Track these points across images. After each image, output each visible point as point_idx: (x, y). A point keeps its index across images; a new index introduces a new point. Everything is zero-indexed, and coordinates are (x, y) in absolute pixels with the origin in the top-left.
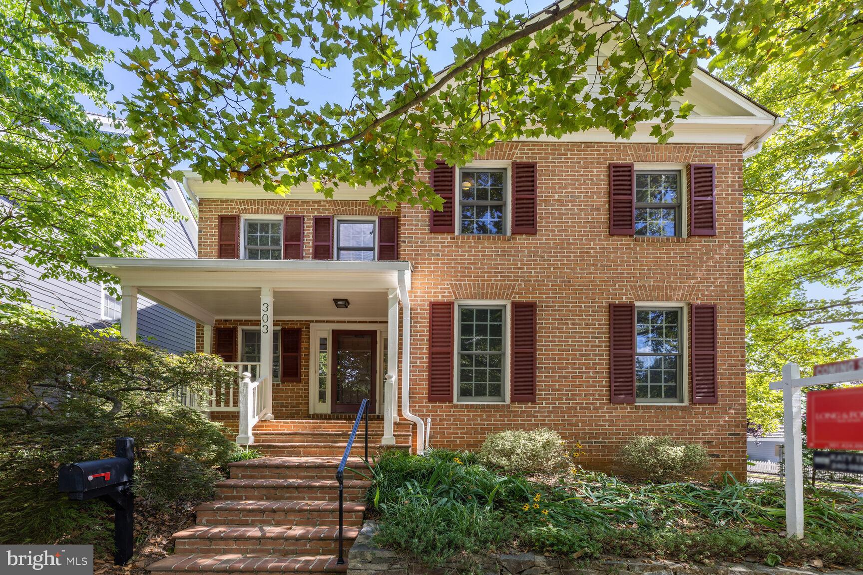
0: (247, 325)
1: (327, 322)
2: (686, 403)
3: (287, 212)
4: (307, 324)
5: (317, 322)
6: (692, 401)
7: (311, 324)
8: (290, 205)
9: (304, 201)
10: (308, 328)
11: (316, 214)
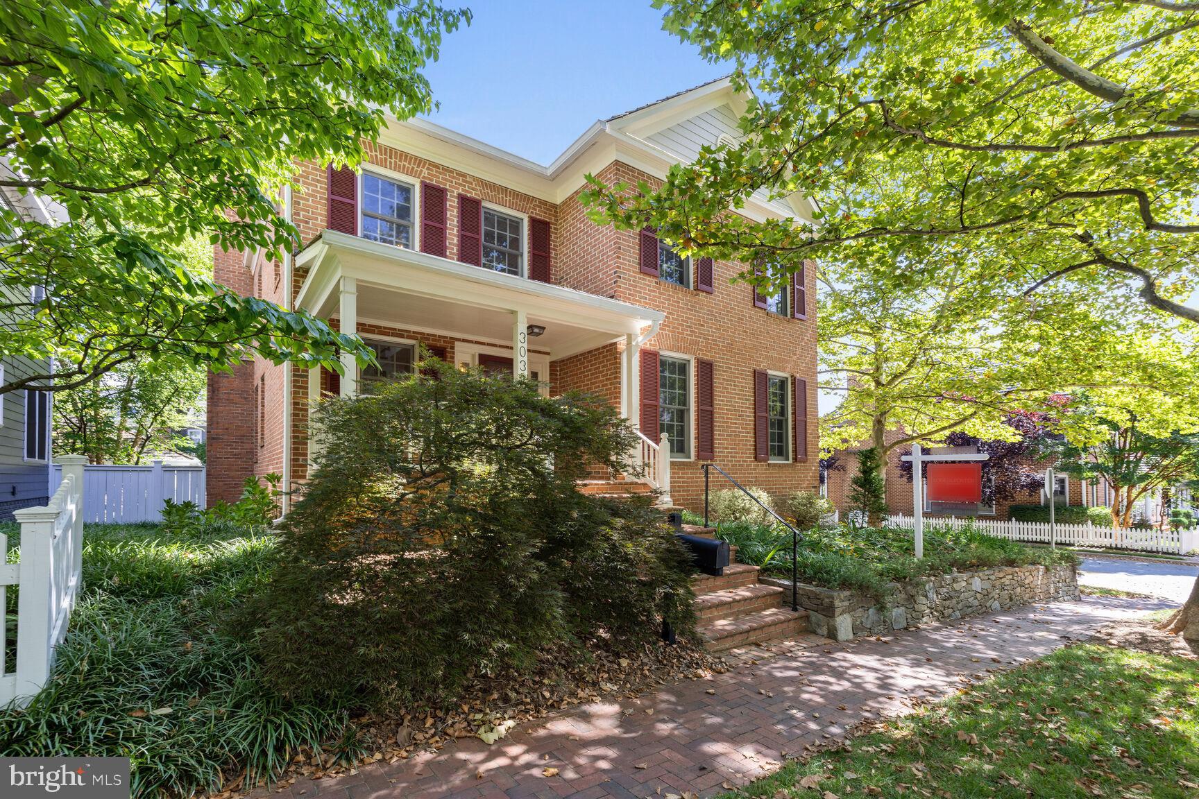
0: (373, 332)
1: (477, 343)
2: (790, 461)
3: (424, 177)
4: (453, 340)
5: (464, 341)
6: (795, 459)
7: (457, 344)
8: (428, 169)
9: (446, 169)
10: (453, 348)
11: (460, 191)
